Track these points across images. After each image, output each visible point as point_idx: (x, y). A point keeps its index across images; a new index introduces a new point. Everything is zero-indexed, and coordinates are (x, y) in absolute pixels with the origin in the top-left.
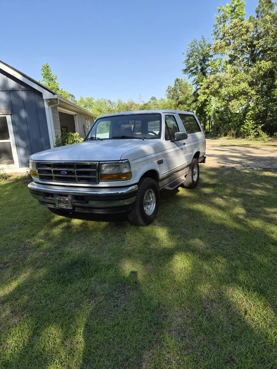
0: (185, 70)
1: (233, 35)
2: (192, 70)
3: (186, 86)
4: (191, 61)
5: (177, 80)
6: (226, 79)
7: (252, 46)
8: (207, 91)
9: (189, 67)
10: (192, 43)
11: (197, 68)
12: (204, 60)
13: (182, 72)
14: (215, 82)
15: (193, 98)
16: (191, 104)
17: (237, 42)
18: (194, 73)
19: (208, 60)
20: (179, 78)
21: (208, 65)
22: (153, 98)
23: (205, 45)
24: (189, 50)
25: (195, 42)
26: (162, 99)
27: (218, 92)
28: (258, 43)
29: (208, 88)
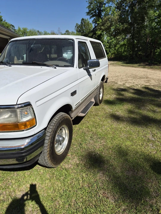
0: (88, 13)
2: (92, 13)
3: (88, 24)
4: (92, 7)
5: (83, 19)
8: (102, 27)
9: (91, 11)
11: (96, 11)
12: (100, 7)
13: (86, 14)
14: (108, 22)
18: (94, 15)
19: (103, 7)
21: (102, 11)
22: (67, 31)
26: (73, 32)
29: (103, 25)
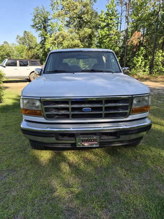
0: (33, 26)
1: (69, 8)
2: (38, 27)
4: (37, 21)
6: (67, 36)
7: (80, 18)
9: (36, 24)
10: (36, 8)
11: (41, 25)
12: (45, 21)
14: (60, 37)
15: (40, 46)
16: (39, 50)
17: (71, 13)
18: (39, 29)
19: (48, 22)
20: (26, 31)
21: (48, 26)
22: (5, 42)
23: (45, 11)
24: (34, 13)
25: (38, 8)
26: (13, 44)
27: (62, 44)
28: (84, 17)
